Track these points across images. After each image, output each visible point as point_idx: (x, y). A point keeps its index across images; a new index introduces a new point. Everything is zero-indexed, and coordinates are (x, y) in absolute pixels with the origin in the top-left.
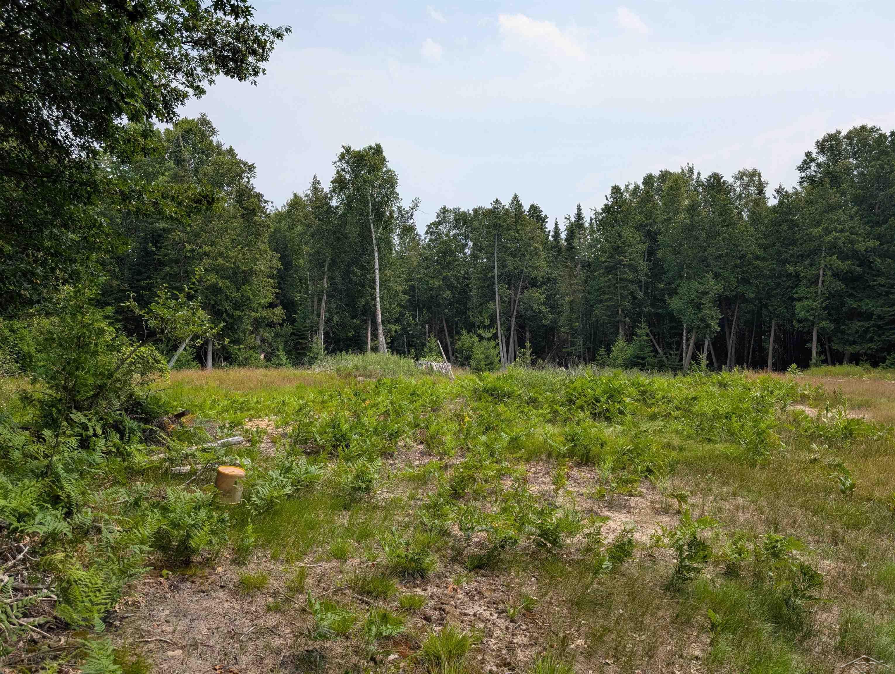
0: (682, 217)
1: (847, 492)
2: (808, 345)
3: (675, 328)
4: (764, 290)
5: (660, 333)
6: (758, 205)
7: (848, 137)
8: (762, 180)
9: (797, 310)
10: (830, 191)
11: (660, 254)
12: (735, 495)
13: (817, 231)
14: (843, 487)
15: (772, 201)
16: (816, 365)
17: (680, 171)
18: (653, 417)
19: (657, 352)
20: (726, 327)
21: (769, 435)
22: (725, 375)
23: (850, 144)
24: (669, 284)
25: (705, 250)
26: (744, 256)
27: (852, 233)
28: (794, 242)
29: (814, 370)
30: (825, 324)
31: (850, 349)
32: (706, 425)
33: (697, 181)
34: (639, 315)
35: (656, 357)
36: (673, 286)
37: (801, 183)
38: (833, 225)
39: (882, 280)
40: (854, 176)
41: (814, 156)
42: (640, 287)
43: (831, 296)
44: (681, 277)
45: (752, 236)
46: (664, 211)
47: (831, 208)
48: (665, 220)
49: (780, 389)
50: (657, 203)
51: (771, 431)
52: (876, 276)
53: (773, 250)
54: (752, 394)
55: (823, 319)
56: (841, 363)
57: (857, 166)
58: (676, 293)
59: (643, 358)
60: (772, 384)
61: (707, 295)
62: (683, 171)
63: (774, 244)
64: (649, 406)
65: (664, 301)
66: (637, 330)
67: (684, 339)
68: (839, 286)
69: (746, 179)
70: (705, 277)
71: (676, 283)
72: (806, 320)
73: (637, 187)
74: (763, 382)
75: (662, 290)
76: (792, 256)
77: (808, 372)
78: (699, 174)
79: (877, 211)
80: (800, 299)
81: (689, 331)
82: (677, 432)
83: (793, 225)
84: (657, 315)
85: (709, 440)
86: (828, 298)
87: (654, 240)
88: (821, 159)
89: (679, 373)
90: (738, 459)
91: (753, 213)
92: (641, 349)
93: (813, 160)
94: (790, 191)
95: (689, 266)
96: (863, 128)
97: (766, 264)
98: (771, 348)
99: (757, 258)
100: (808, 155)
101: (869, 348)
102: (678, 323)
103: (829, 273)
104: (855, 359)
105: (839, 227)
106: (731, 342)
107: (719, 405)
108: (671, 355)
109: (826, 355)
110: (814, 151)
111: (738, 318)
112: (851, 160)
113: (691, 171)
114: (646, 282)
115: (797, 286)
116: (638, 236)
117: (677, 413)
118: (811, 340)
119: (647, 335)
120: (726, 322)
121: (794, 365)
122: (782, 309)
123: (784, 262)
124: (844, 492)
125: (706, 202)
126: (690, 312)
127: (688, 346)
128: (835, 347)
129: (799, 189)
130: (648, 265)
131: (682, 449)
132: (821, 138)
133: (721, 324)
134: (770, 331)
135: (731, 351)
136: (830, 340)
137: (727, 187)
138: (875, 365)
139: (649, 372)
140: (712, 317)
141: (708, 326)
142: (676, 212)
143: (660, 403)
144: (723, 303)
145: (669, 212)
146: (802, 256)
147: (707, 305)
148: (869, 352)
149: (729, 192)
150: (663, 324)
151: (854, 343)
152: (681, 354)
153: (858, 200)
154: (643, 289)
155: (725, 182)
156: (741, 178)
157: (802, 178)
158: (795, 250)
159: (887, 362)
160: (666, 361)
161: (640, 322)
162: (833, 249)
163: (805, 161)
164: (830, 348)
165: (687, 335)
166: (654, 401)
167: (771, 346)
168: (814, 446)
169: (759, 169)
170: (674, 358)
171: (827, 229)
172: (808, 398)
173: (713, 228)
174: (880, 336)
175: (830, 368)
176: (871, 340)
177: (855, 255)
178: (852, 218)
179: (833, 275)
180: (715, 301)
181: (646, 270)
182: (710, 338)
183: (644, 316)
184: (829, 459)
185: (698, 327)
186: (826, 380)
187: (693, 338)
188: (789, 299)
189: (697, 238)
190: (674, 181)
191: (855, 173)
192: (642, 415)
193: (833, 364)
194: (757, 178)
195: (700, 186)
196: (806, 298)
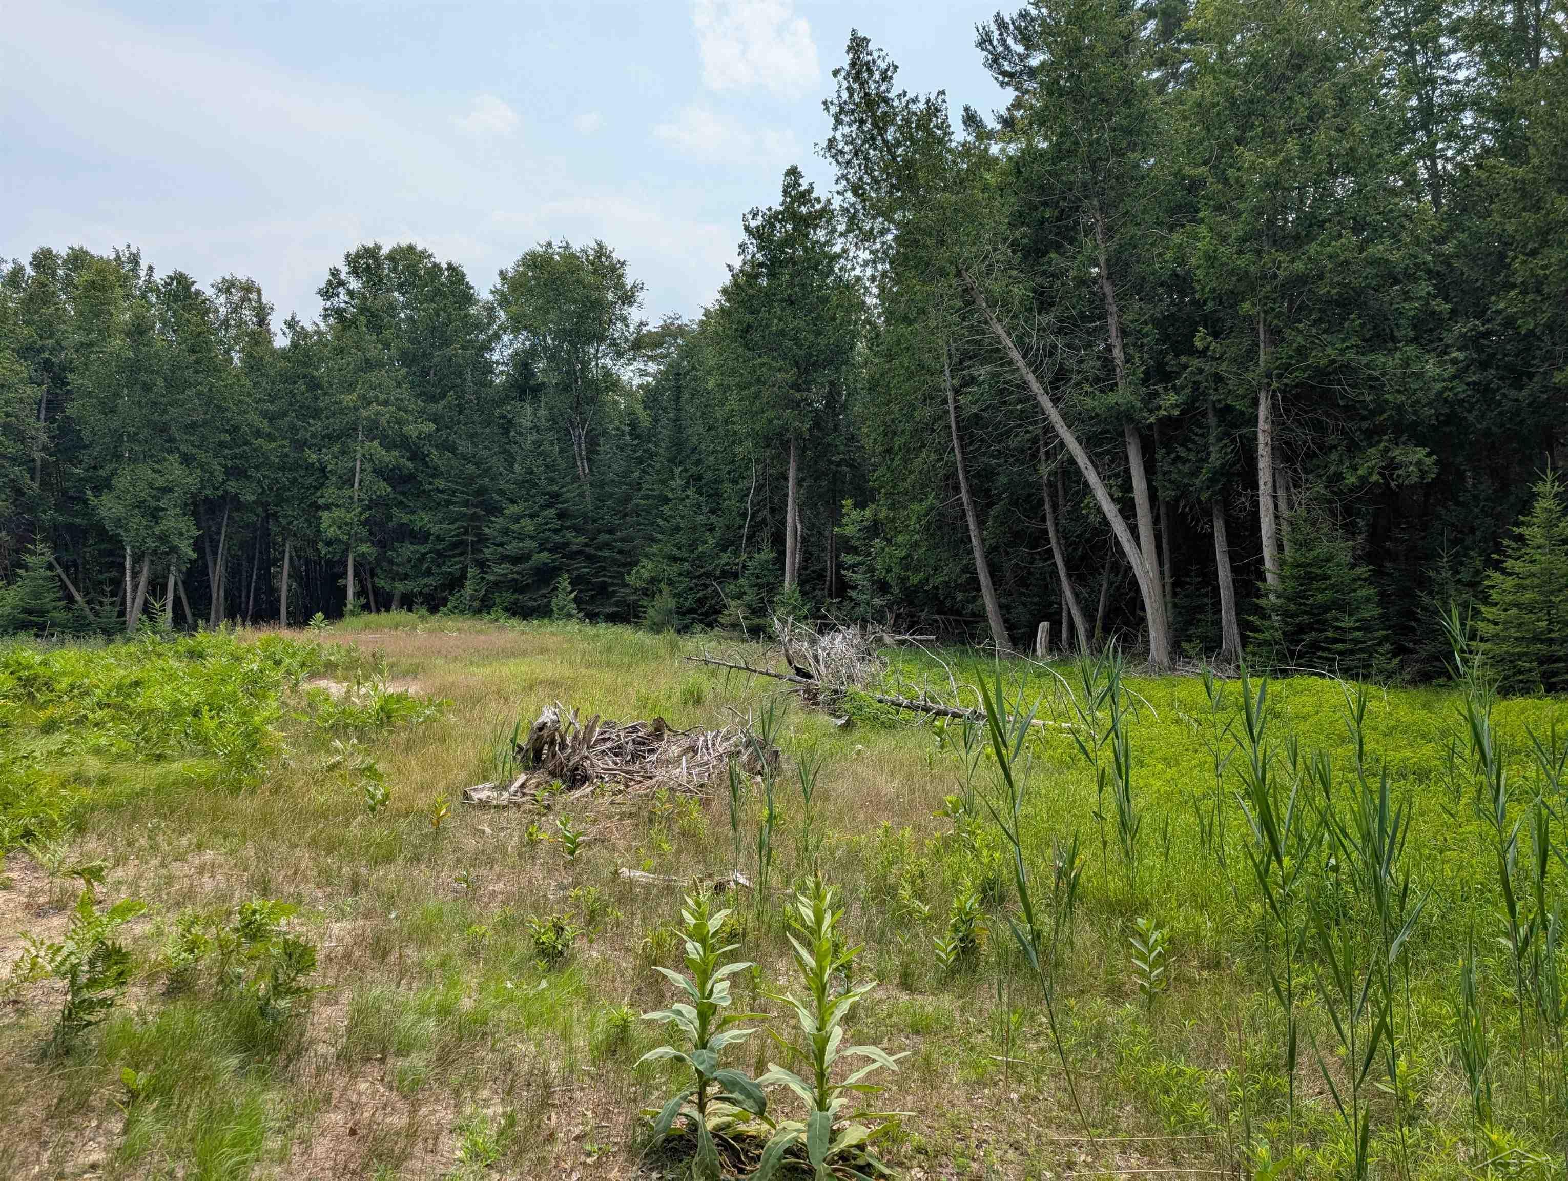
0: (117, 343)
1: (378, 807)
2: (341, 582)
3: (111, 553)
4: (271, 489)
5: (79, 561)
6: (257, 344)
7: (391, 257)
8: (264, 301)
9: (323, 526)
10: (367, 337)
11: (72, 409)
12: (199, 846)
13: (349, 399)
14: (371, 802)
15: (281, 341)
16: (353, 614)
17: (112, 256)
18: (50, 727)
19: (70, 599)
20: (208, 550)
21: (265, 735)
22: (203, 638)
23: (394, 269)
24: (95, 468)
25: (165, 411)
26: (236, 429)
27: (399, 409)
28: (316, 414)
29: (349, 621)
30: (364, 548)
31: (400, 587)
32: (154, 732)
33: (148, 281)
34: (31, 527)
35: (70, 609)
36: (102, 472)
37: (325, 317)
38: (372, 394)
39: (440, 483)
40: (401, 320)
41: (343, 276)
42: (32, 471)
43: (372, 504)
44: (118, 457)
45: (249, 395)
46: (80, 328)
47: (369, 365)
48: (82, 344)
49: (294, 655)
50: (65, 310)
51: (269, 728)
52: (433, 476)
53: (284, 423)
54: (246, 667)
55: (362, 541)
56: (388, 610)
57: (405, 306)
58: (110, 488)
59: (42, 613)
60: (280, 648)
61: (169, 495)
62: (118, 257)
63: (285, 414)
64: (42, 707)
65: (85, 502)
66: (27, 558)
67: (128, 573)
68: (384, 488)
69: (236, 296)
70: (165, 459)
71: (109, 468)
72: (338, 540)
73: (18, 271)
74: (267, 644)
75: (81, 479)
76: (314, 436)
77: (340, 625)
78: (150, 268)
79: (431, 378)
80: (327, 507)
81: (138, 559)
82: (97, 751)
83: (314, 385)
84: (70, 527)
85: (160, 757)
86: (369, 508)
87: (59, 381)
88: (354, 284)
89: (118, 638)
90: (209, 784)
91: (250, 356)
92: (37, 595)
93: (342, 283)
94: (310, 328)
95: (133, 438)
96: (411, 248)
97: (273, 445)
98: (284, 588)
99: (258, 433)
100: (335, 273)
101: (426, 585)
102: (117, 543)
103: (368, 467)
104: (407, 602)
105: (382, 397)
106: (217, 575)
107: (182, 693)
108: (101, 604)
109: (367, 597)
110: (344, 270)
111: (229, 537)
112: (396, 294)
113: (135, 260)
114: (45, 464)
115: (322, 485)
116: (24, 369)
117: (99, 714)
118: (344, 574)
119: (50, 567)
120: (207, 544)
121: (319, 615)
122: (300, 523)
123: (301, 445)
124: (373, 809)
125: (165, 323)
126: (137, 522)
127: (135, 587)
128: (381, 583)
129: (323, 327)
130: (48, 430)
131: (104, 781)
132: (353, 251)
133: (197, 546)
134: (283, 559)
135: (218, 594)
136: (373, 574)
137: (203, 302)
138: (433, 610)
139: (54, 639)
140: (181, 534)
141: (174, 549)
142: (105, 333)
143: (65, 698)
144: (202, 510)
145: (89, 331)
146: (329, 436)
147: (172, 512)
148: (426, 590)
149: (207, 312)
150: (85, 546)
151: (406, 577)
152: (124, 603)
153: (407, 359)
154: (38, 475)
155: (198, 293)
156: (228, 291)
157: (326, 309)
158: (318, 426)
159: (449, 605)
160: (91, 617)
161: (33, 542)
162: (373, 430)
163: (330, 283)
164: (373, 586)
165: (133, 567)
166: (51, 696)
167: (284, 584)
168: (337, 743)
169: (258, 281)
170: (109, 611)
171: (364, 397)
172: (337, 666)
173: (179, 373)
174: (439, 566)
175: (373, 617)
176: (429, 573)
177: (402, 443)
178: (399, 385)
179: (375, 471)
180: (186, 505)
181: (43, 438)
182: (180, 571)
183: (42, 530)
184: (357, 761)
185: (155, 552)
186: (363, 636)
187: (145, 570)
188: (311, 505)
189: (147, 388)
190: (99, 272)
191: (402, 315)
192: (26, 725)
193: (378, 611)
194: (254, 296)
195: (151, 291)
196: (337, 506)
